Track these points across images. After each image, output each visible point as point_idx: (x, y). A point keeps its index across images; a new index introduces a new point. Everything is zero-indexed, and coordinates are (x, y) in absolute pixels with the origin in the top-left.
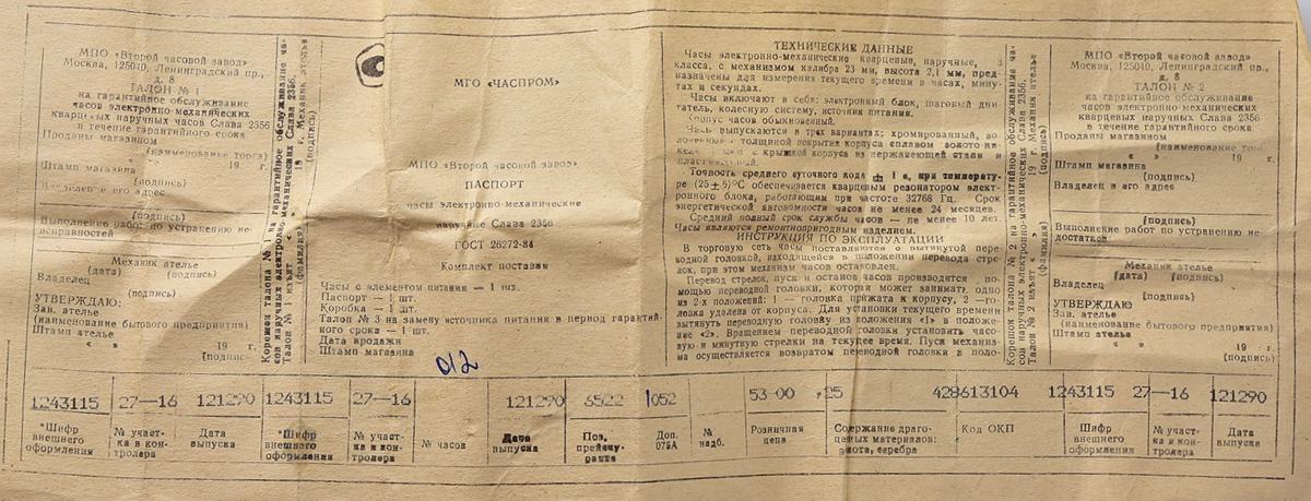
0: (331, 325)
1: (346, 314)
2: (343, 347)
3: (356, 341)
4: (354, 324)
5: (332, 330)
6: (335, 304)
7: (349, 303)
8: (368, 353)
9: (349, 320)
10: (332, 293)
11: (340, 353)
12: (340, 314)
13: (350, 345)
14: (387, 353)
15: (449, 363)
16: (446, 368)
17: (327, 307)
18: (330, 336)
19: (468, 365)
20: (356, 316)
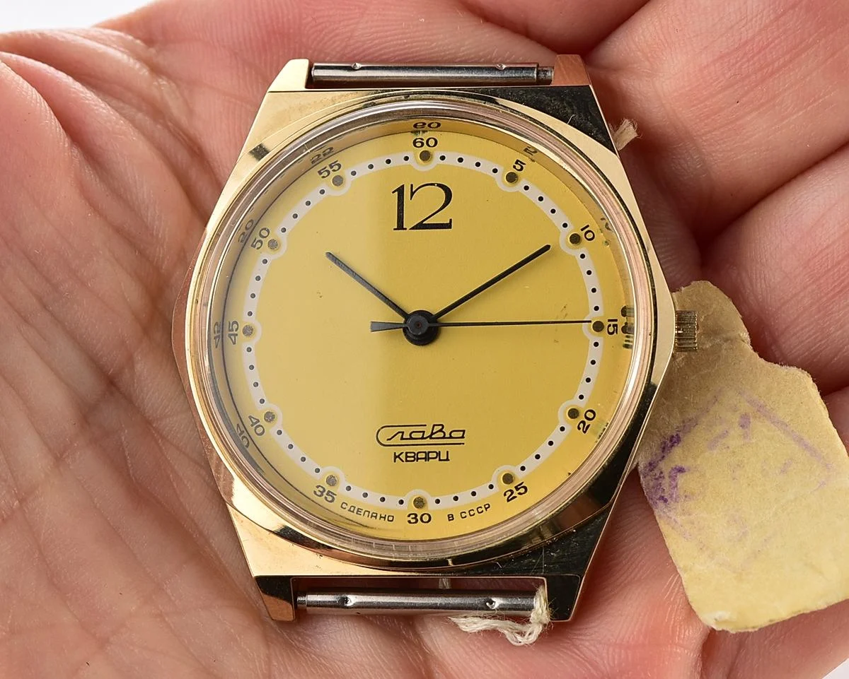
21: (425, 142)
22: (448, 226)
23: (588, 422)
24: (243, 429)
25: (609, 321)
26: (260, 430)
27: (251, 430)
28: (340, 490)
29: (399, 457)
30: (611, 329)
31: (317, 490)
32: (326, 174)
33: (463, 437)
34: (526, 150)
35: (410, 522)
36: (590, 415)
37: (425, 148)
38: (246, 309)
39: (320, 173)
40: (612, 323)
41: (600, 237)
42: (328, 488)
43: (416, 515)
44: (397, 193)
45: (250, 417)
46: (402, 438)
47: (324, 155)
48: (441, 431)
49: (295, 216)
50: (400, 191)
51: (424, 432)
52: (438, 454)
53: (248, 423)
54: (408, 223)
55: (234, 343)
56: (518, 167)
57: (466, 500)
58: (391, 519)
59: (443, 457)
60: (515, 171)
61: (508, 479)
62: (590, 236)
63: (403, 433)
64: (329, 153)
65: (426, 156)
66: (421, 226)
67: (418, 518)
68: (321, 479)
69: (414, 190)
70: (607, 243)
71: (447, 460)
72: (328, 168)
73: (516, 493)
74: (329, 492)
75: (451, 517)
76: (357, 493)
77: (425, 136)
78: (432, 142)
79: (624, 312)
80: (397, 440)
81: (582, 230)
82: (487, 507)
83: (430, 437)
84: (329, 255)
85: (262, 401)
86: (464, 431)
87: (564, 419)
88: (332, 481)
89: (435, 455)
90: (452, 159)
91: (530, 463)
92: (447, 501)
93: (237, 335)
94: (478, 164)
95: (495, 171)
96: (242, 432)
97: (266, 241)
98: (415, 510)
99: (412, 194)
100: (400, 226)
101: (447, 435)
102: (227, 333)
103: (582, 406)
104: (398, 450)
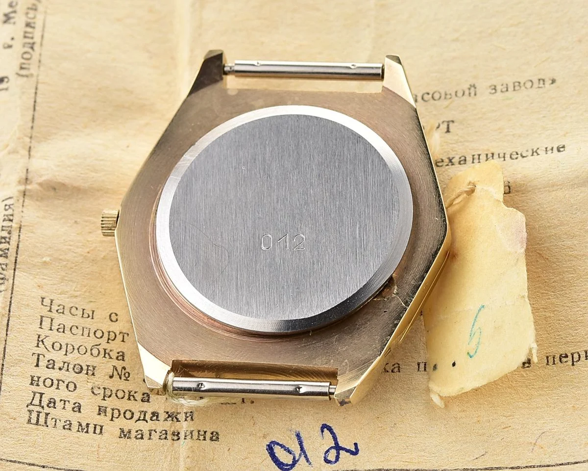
0: (55, 374)
1: (86, 360)
2: (75, 418)
3: (101, 411)
4: (101, 379)
6: (65, 338)
7: (93, 341)
8: (125, 434)
9: (91, 371)
10: (59, 319)
11: (68, 426)
12: (74, 358)
13: (89, 415)
14: (164, 435)
15: (297, 451)
16: (285, 458)
17: (48, 343)
18: (50, 393)
19: (338, 448)
20: (105, 366)
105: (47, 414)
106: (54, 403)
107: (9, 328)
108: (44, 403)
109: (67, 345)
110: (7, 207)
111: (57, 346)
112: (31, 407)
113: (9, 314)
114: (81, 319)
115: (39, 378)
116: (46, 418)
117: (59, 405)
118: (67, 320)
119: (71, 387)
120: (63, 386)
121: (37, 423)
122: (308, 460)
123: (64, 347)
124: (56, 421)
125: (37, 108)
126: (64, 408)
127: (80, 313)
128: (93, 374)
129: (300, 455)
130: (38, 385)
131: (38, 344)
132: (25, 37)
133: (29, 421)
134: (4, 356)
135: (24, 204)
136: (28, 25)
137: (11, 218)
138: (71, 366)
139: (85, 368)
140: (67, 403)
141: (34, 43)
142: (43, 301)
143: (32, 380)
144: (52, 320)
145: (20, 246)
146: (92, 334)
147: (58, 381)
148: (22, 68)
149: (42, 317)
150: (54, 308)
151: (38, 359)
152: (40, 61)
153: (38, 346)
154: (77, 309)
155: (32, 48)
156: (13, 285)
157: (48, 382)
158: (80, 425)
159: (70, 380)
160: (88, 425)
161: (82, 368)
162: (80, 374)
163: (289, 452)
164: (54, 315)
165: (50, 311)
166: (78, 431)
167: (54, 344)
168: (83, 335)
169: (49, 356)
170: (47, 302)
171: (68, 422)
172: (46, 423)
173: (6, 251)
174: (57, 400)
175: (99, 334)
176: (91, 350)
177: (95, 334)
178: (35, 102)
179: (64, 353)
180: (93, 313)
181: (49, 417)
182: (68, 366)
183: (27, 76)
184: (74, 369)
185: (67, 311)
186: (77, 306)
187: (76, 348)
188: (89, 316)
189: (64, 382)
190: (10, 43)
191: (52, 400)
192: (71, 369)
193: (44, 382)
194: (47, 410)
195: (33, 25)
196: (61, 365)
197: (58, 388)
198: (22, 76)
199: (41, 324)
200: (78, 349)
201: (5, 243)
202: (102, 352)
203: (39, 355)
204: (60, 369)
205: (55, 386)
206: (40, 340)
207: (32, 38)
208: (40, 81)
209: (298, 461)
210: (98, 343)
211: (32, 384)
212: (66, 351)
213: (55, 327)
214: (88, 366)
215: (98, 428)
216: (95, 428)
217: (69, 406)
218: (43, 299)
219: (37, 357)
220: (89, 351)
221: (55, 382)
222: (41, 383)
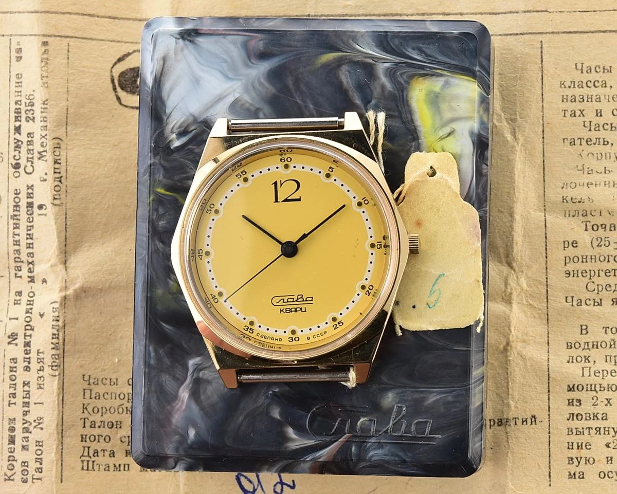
0: (96, 431)
1: (115, 418)
2: (111, 462)
3: (128, 453)
4: (126, 430)
5: (97, 438)
6: (100, 403)
7: (118, 402)
9: (119, 425)
10: (95, 390)
11: (107, 468)
12: (108, 417)
13: (120, 458)
15: (256, 483)
16: (249, 487)
17: (90, 409)
18: (94, 446)
19: (282, 483)
21: (286, 159)
22: (299, 200)
23: (370, 291)
24: (208, 300)
25: (378, 242)
26: (216, 301)
27: (212, 301)
28: (256, 327)
29: (282, 311)
30: (379, 247)
31: (245, 328)
32: (239, 176)
33: (312, 300)
34: (334, 161)
35: (289, 341)
36: (371, 288)
37: (286, 162)
38: (206, 243)
39: (237, 176)
40: (379, 244)
41: (372, 203)
42: (250, 327)
43: (292, 338)
44: (274, 185)
45: (211, 295)
46: (284, 302)
47: (238, 167)
48: (301, 298)
49: (226, 197)
50: (276, 183)
51: (293, 299)
52: (301, 309)
53: (210, 298)
54: (280, 199)
55: (201, 259)
56: (331, 170)
57: (315, 330)
58: (280, 340)
59: (303, 310)
60: (329, 172)
61: (334, 319)
62: (366, 202)
63: (284, 299)
64: (240, 165)
65: (286, 167)
66: (286, 200)
67: (293, 339)
68: (247, 322)
69: (282, 183)
70: (374, 205)
71: (305, 311)
72: (240, 174)
73: (338, 326)
74: (251, 329)
75: (309, 338)
76: (264, 329)
77: (286, 157)
78: (289, 160)
79: (384, 238)
80: (281, 303)
81: (363, 199)
82: (325, 333)
83: (297, 301)
84: (243, 216)
85: (216, 287)
86: (312, 298)
87: (359, 290)
88: (252, 323)
89: (299, 309)
90: (299, 168)
91: (344, 311)
92: (306, 331)
93: (202, 255)
94: (312, 170)
95: (320, 172)
96: (208, 301)
97: (213, 210)
98: (292, 336)
99: (281, 185)
100: (276, 201)
101: (305, 300)
102: (197, 255)
103: (367, 283)
104: (282, 308)
105: (93, 462)
106: (97, 453)
107: (64, 402)
108: (91, 454)
109: (102, 408)
110: (54, 310)
111: (96, 410)
112: (83, 458)
113: (63, 392)
114: (110, 387)
115: (86, 435)
116: (93, 465)
117: (101, 454)
118: (101, 389)
119: (107, 440)
120: (102, 439)
121: (88, 470)
122: (263, 489)
123: (100, 410)
124: (99, 466)
125: (68, 230)
126: (104, 456)
127: (108, 382)
128: (121, 427)
129: (258, 485)
130: (86, 441)
131: (83, 410)
132: (55, 173)
133: (83, 469)
134: (62, 423)
135: (66, 306)
136: (56, 162)
137: (58, 319)
138: (106, 424)
139: (115, 423)
140: (105, 451)
141: (61, 177)
142: (84, 378)
143: (82, 438)
144: (91, 391)
145: (66, 340)
146: (117, 397)
147: (99, 436)
148: (55, 199)
149: (84, 390)
150: (92, 381)
151: (84, 422)
152: (66, 191)
153: (83, 412)
154: (106, 379)
155: (60, 181)
156: (64, 370)
157: (92, 438)
158: (115, 466)
159: (106, 434)
160: (120, 465)
161: (113, 424)
162: (113, 429)
163: (251, 482)
164: (92, 386)
165: (89, 384)
166: (114, 471)
167: (93, 409)
168: (111, 398)
169: (91, 419)
170: (86, 378)
171: (107, 466)
172: (93, 468)
173: (57, 345)
174: (99, 450)
175: (122, 397)
176: (118, 409)
177: (119, 396)
178: (66, 224)
179: (101, 414)
180: (117, 381)
181: (95, 463)
182: (104, 424)
183: (58, 205)
184: (108, 425)
185: (100, 383)
186: (106, 377)
187: (108, 409)
188: (114, 384)
189: (102, 436)
190: (45, 177)
191: (96, 451)
192: (106, 426)
193: (90, 438)
194: (93, 459)
195: (59, 161)
196: (99, 424)
197: (99, 441)
198: (55, 205)
199: (84, 395)
200: (109, 410)
201: (55, 338)
202: (125, 410)
203: (85, 419)
204: (99, 427)
205: (97, 440)
206: (85, 407)
207: (60, 173)
208: (68, 208)
209: (256, 490)
210: (122, 404)
211: (82, 441)
212: (102, 413)
213: (93, 396)
214: (117, 422)
215: (126, 466)
216: (124, 467)
217: (107, 454)
218: (84, 375)
219: (83, 421)
220: (116, 409)
221: (97, 437)
222: (88, 440)
